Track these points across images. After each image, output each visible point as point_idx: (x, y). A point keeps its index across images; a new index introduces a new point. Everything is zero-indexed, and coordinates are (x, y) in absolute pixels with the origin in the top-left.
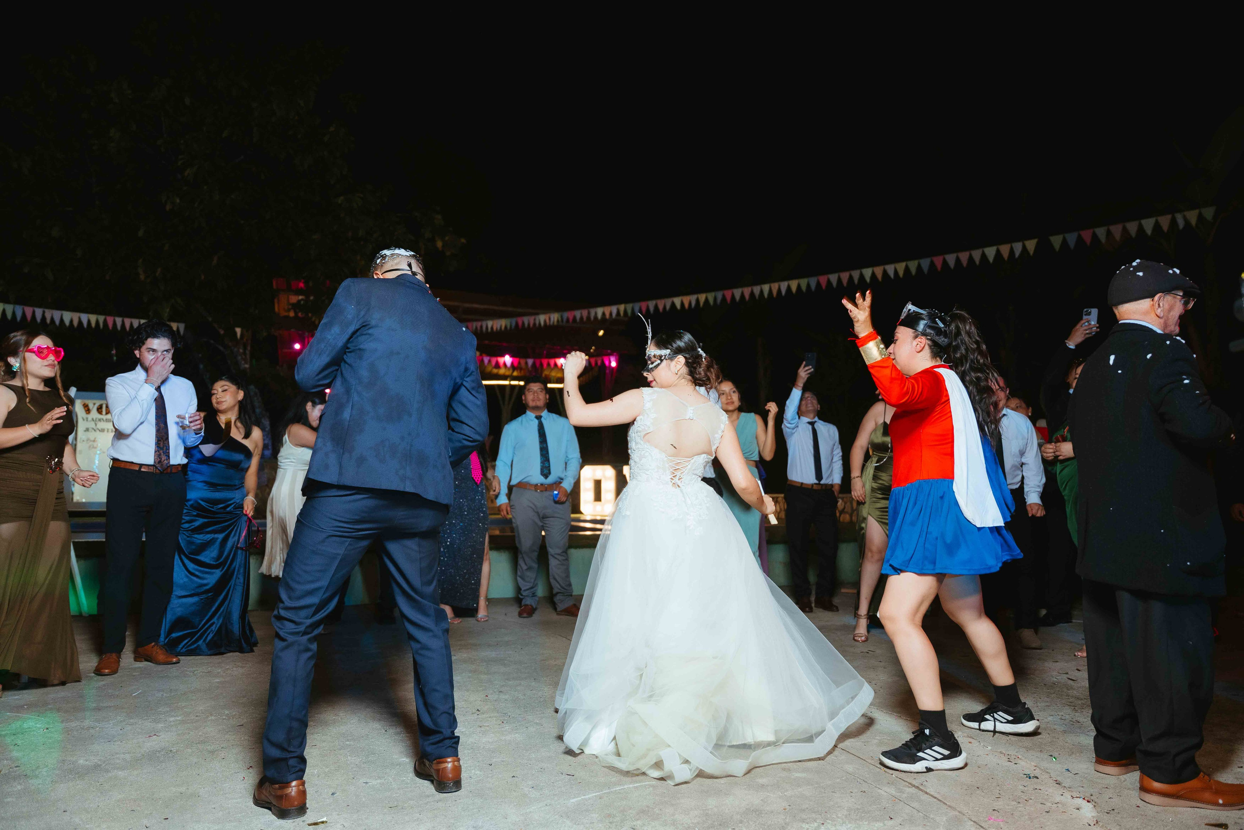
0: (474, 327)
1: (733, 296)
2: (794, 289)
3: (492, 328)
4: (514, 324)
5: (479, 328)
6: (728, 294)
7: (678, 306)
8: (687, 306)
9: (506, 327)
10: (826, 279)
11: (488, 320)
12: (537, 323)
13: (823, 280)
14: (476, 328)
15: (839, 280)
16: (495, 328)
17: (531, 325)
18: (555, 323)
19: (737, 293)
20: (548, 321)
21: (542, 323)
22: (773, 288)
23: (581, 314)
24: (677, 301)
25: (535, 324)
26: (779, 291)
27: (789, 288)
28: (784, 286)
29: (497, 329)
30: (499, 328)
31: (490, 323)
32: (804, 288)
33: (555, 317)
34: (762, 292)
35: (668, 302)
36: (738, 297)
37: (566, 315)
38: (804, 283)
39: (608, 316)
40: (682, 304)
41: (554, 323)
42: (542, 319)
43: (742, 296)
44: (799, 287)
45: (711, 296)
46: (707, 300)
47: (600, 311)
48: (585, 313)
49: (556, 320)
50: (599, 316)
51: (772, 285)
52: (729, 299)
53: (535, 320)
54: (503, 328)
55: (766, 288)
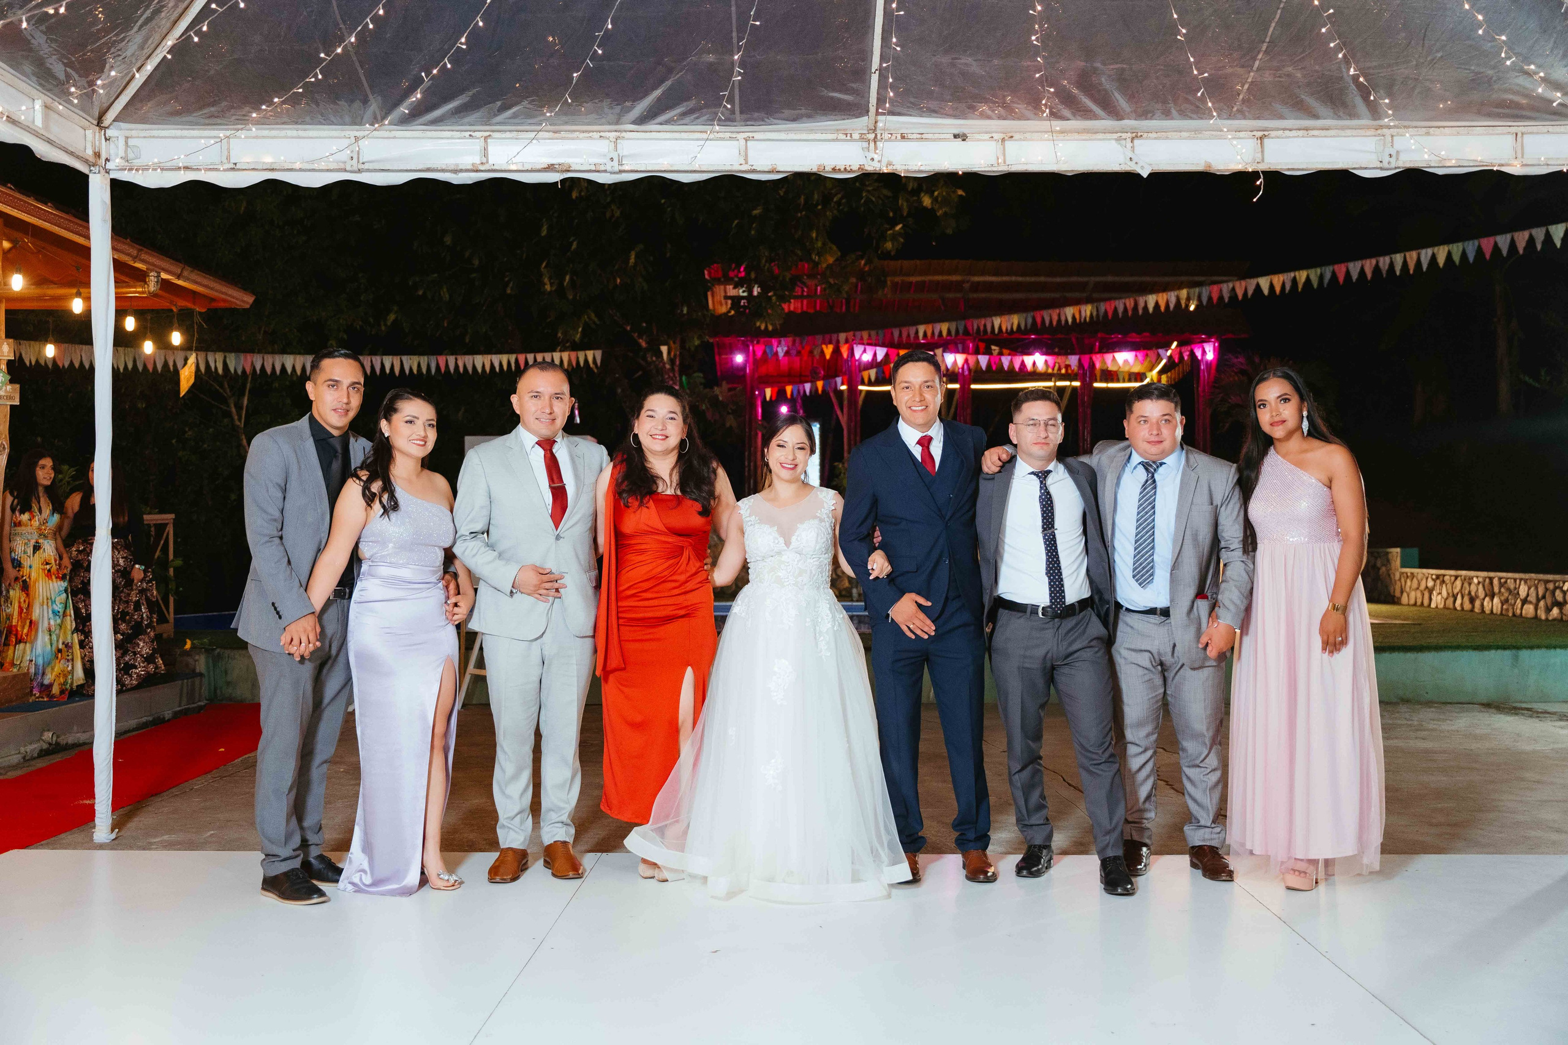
0: (975, 327)
1: (1348, 274)
2: (1441, 260)
3: (1000, 328)
4: (1030, 321)
5: (982, 328)
6: (1340, 270)
7: (1266, 292)
8: (1278, 289)
9: (1019, 326)
10: (1492, 243)
11: (996, 315)
12: (1063, 319)
13: (1487, 244)
14: (978, 327)
15: (1513, 245)
16: (1004, 329)
17: (1055, 323)
18: (1088, 319)
19: (1354, 268)
20: (1077, 317)
21: (1070, 320)
22: (1408, 260)
23: (1125, 304)
24: (1264, 282)
25: (1059, 320)
26: (1419, 263)
27: (1434, 258)
28: (1426, 254)
29: (1007, 329)
30: (1009, 328)
31: (997, 321)
32: (1456, 258)
33: (1087, 310)
34: (1392, 265)
35: (1251, 284)
36: (1355, 276)
37: (1103, 307)
38: (1456, 249)
39: (1163, 309)
40: (1272, 287)
41: (1085, 318)
42: (1069, 312)
43: (1362, 272)
44: (1449, 254)
45: (1314, 274)
46: (1308, 279)
47: (1151, 300)
48: (1130, 303)
49: (1088, 313)
50: (1151, 310)
51: (1408, 254)
52: (1341, 278)
53: (1059, 315)
54: (1015, 328)
55: (1398, 258)
